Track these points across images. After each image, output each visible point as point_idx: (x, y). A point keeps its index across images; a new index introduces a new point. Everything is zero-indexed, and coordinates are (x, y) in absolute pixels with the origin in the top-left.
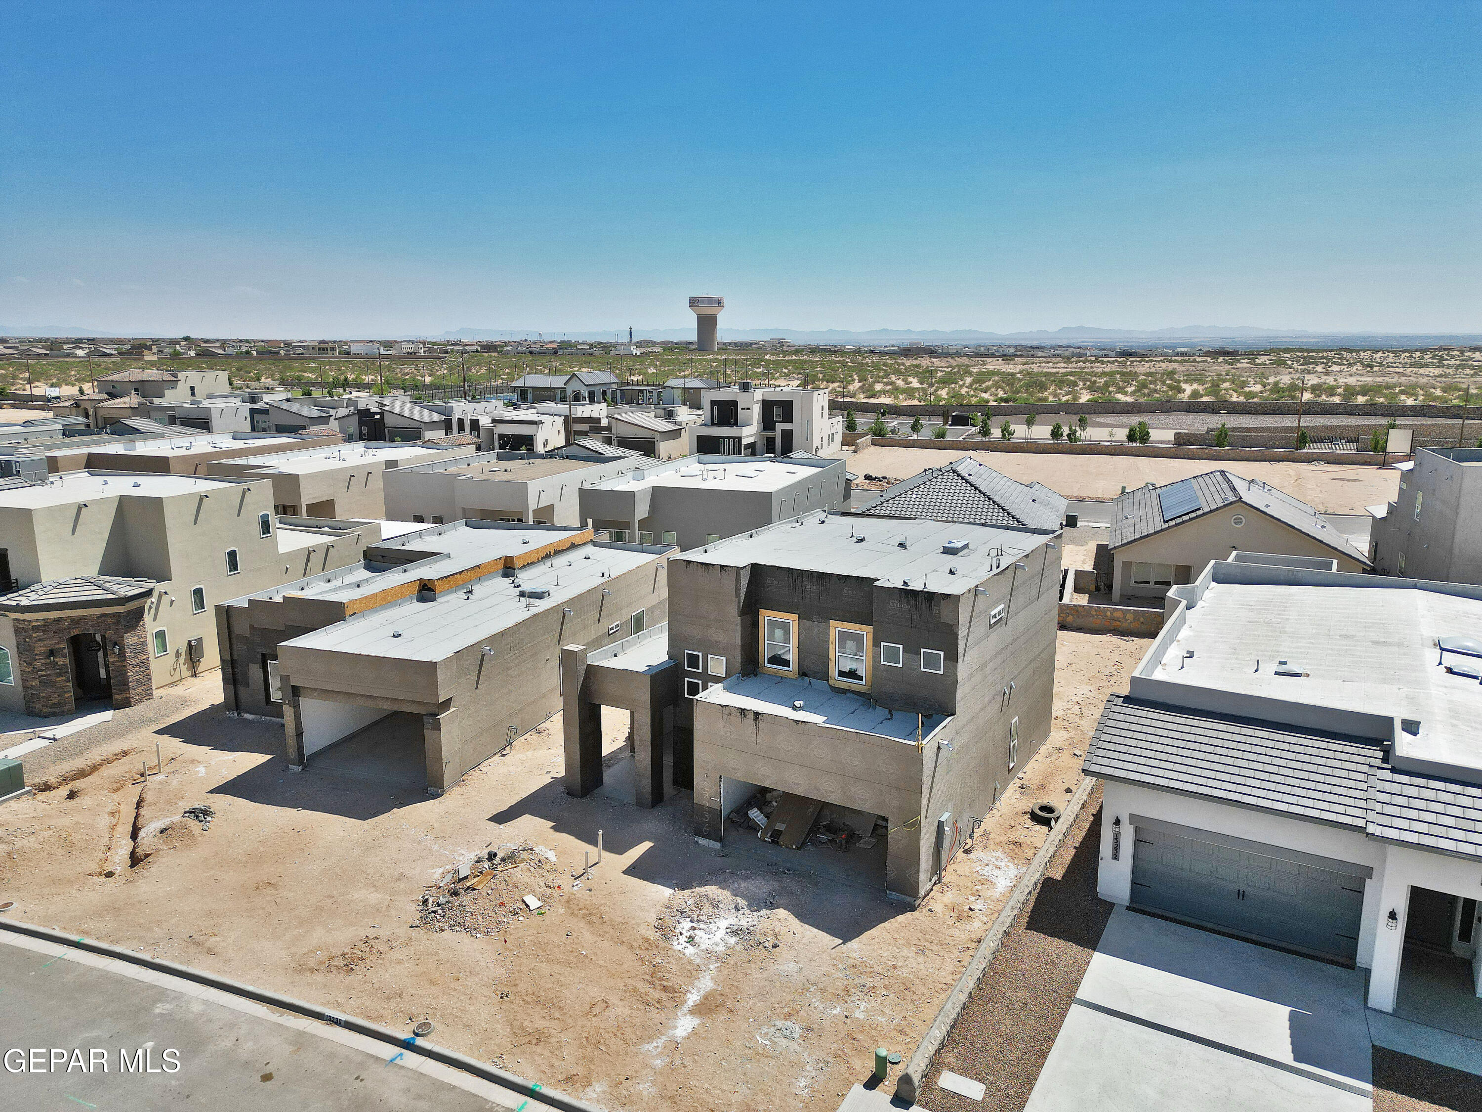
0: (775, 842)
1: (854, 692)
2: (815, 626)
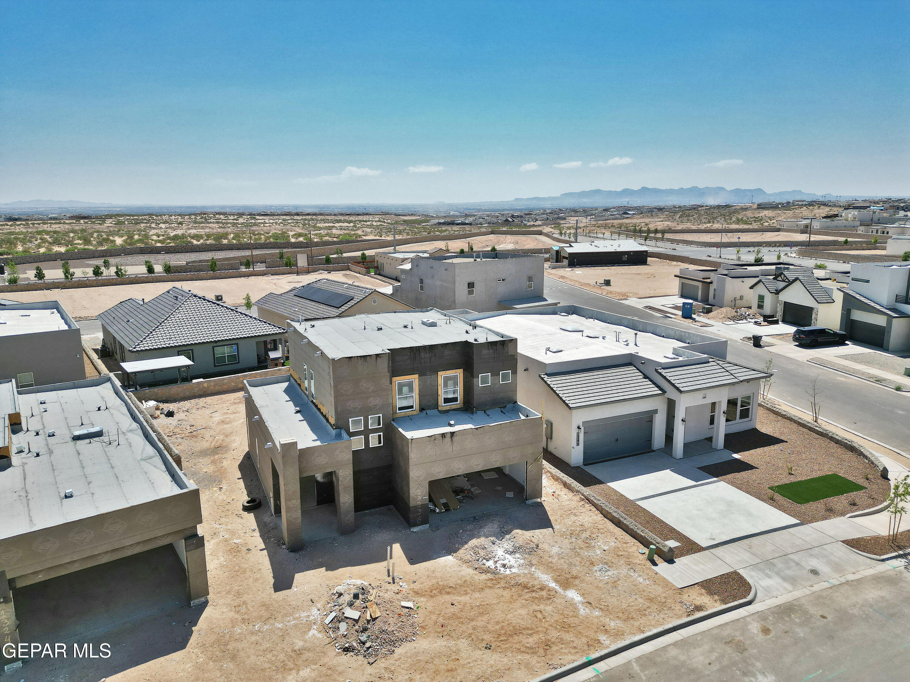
0: (448, 510)
1: (454, 410)
2: (429, 379)
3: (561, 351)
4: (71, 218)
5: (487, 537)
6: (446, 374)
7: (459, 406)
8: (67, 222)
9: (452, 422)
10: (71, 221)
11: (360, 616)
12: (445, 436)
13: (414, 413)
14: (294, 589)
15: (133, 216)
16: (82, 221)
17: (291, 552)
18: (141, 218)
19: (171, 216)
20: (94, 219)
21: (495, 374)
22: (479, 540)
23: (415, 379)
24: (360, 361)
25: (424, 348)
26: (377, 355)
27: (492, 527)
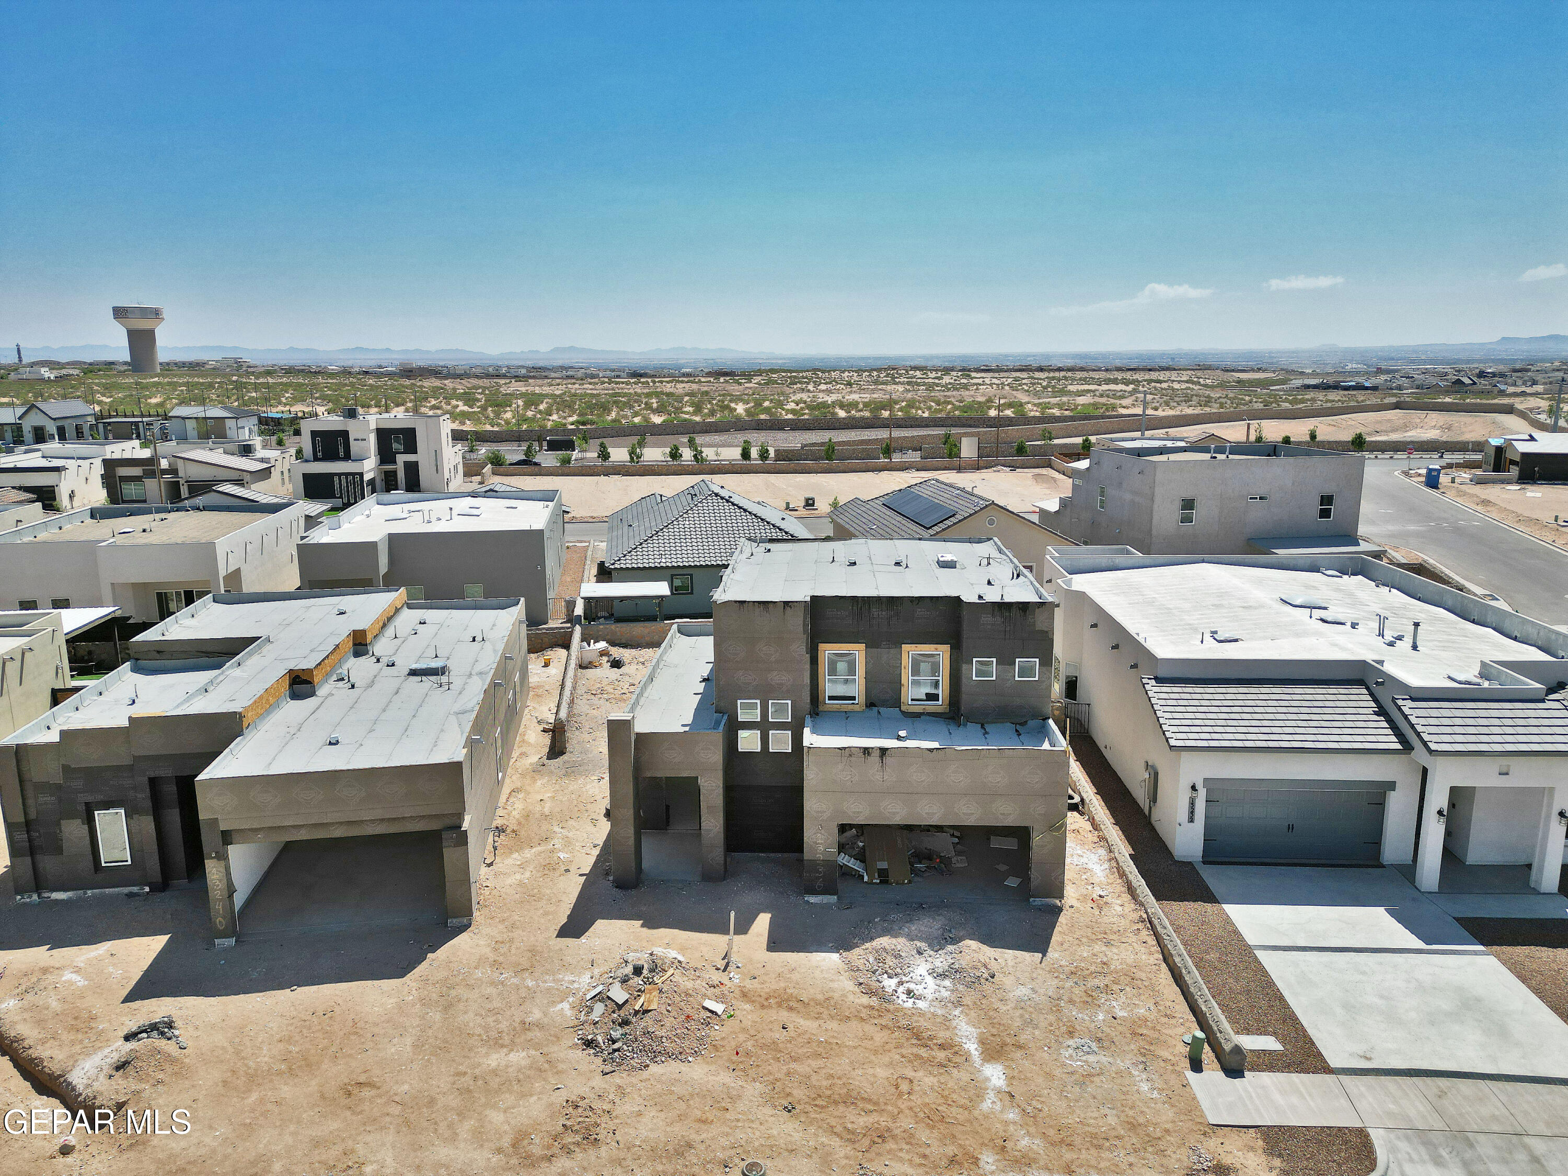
0: (884, 881)
1: (930, 714)
2: (885, 654)
3: (1236, 640)
4: (709, 374)
5: (913, 940)
6: (916, 649)
7: (940, 709)
8: (703, 379)
9: (902, 733)
10: (709, 379)
11: (627, 1001)
12: (868, 752)
13: (857, 708)
14: (583, 939)
15: (791, 371)
16: (722, 380)
17: (617, 887)
18: (801, 375)
19: (843, 372)
20: (738, 375)
21: (1006, 661)
22: (894, 941)
23: (858, 651)
24: (758, 610)
25: (879, 599)
26: (786, 604)
27: (931, 924)
